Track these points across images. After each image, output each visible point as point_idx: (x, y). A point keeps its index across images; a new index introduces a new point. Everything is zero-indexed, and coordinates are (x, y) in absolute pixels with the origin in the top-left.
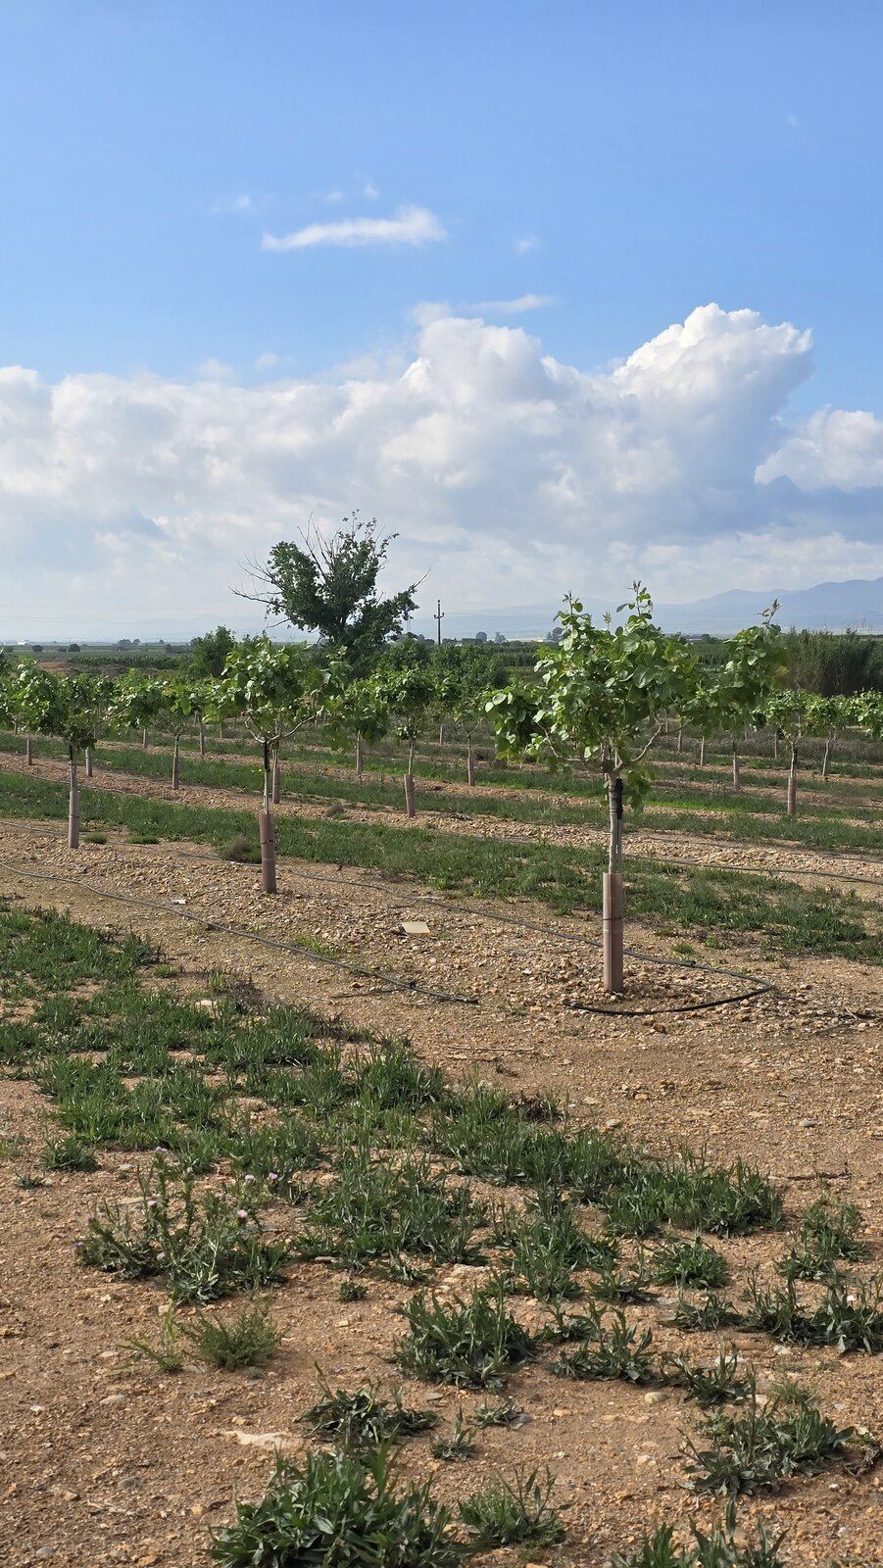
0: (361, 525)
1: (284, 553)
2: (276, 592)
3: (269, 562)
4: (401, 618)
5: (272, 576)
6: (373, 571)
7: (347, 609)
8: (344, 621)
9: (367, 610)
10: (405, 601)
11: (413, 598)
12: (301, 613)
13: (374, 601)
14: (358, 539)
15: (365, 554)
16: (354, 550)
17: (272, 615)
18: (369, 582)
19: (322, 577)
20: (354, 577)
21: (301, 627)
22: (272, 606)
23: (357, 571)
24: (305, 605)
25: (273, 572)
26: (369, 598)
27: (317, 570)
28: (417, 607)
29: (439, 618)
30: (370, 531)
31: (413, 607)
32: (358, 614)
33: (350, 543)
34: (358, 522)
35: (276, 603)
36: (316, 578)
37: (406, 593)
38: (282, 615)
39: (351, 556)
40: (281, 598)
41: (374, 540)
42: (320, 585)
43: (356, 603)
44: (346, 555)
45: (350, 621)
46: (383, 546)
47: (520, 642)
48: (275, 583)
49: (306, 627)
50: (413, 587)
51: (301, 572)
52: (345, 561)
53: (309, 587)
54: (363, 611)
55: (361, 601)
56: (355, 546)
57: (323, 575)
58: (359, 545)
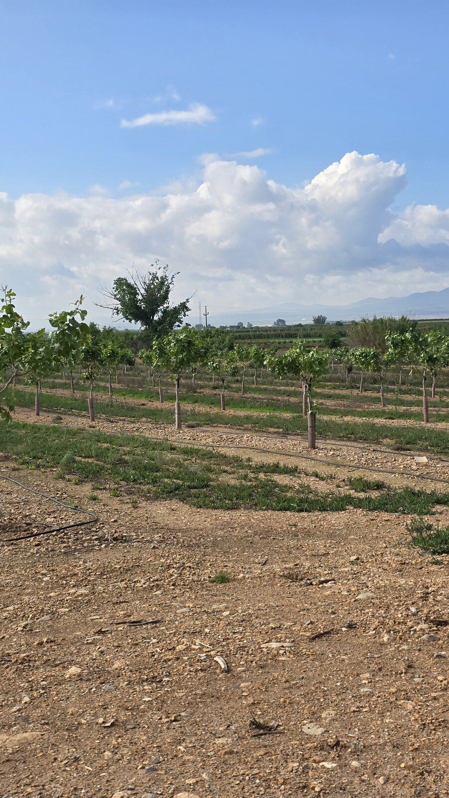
0: (160, 268)
1: (121, 283)
2: (117, 304)
3: (113, 288)
4: (182, 316)
5: (115, 296)
6: (167, 292)
7: (154, 312)
8: (153, 318)
9: (165, 312)
10: (184, 307)
11: (188, 305)
12: (130, 314)
13: (168, 307)
14: (159, 275)
15: (162, 283)
16: (157, 281)
17: (115, 315)
18: (165, 297)
19: (140, 295)
20: (157, 295)
21: (130, 321)
22: (115, 311)
23: (159, 292)
24: (132, 310)
25: (115, 293)
26: (165, 305)
27: (138, 292)
28: (190, 310)
29: (206, 315)
30: (165, 271)
31: (188, 310)
32: (160, 314)
33: (155, 277)
34: (158, 266)
35: (117, 309)
36: (137, 296)
37: (184, 303)
38: (121, 315)
39: (155, 284)
40: (120, 307)
41: (167, 275)
42: (139, 299)
43: (159, 308)
44: (153, 284)
45: (156, 318)
46: (172, 279)
47: (259, 327)
48: (117, 299)
49: (133, 321)
50: (188, 300)
51: (130, 293)
52: (152, 286)
53: (134, 301)
54: (162, 312)
55: (162, 307)
56: (157, 279)
57: (141, 294)
58: (159, 278)
